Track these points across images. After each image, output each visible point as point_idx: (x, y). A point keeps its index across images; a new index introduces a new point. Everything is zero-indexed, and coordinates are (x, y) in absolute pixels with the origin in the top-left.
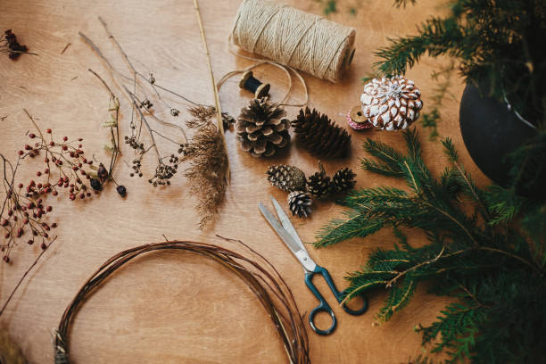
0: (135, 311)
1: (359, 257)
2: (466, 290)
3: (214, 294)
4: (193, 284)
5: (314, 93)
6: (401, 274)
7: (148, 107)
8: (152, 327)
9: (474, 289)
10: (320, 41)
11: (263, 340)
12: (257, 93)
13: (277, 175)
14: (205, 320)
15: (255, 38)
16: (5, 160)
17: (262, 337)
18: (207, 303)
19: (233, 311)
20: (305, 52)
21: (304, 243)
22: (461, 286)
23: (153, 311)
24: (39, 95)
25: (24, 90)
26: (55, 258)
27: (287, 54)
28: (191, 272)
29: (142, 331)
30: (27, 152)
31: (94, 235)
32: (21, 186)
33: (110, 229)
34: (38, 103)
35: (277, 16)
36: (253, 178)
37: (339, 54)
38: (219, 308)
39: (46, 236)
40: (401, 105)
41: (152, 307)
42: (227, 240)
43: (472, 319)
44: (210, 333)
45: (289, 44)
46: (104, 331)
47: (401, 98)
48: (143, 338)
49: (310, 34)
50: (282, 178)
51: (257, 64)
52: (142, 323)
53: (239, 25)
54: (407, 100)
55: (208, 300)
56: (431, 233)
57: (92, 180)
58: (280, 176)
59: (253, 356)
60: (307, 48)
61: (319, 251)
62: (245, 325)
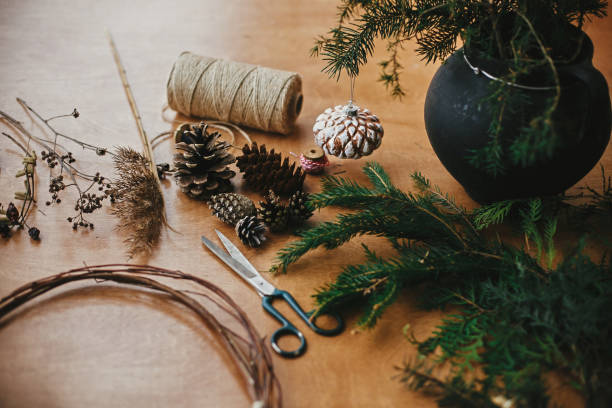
2: (462, 298)
6: (380, 281)
7: (70, 162)
9: (473, 296)
10: (263, 80)
15: (192, 87)
18: (139, 334)
20: (248, 93)
21: (259, 272)
22: (456, 295)
27: (228, 99)
37: (285, 90)
40: (359, 124)
43: (476, 326)
45: (230, 87)
47: (358, 118)
49: (252, 76)
53: (174, 76)
54: (365, 121)
55: (139, 331)
58: (225, 201)
60: (250, 89)
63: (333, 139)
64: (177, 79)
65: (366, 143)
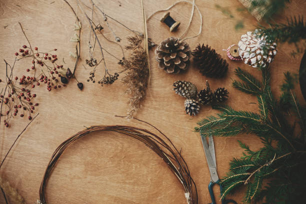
0: (85, 165)
1: (224, 144)
3: (134, 159)
4: (121, 151)
6: (252, 174)
7: (100, 30)
8: (96, 176)
11: (161, 190)
12: (171, 29)
13: (180, 89)
14: (128, 174)
16: (7, 64)
17: (161, 188)
18: (130, 164)
19: (145, 171)
23: (96, 166)
24: (29, 12)
25: (19, 7)
26: (37, 126)
28: (121, 143)
29: (89, 178)
30: (21, 54)
31: (62, 113)
32: (17, 79)
33: (72, 110)
34: (28, 18)
36: (163, 85)
38: (136, 167)
39: (32, 112)
41: (95, 163)
44: (130, 183)
46: (66, 176)
48: (89, 183)
50: (183, 91)
52: (89, 173)
54: (268, 51)
55: (130, 162)
57: (62, 78)
58: (182, 89)
59: (154, 199)
62: (151, 180)
63: (247, 60)
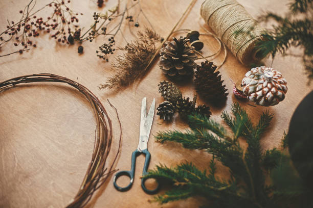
5: (228, 65)
8: (32, 121)
12: (192, 43)
14: (62, 136)
15: (211, 13)
18: (71, 128)
27: (223, 29)
32: (35, 17)
35: (231, 6)
37: (251, 42)
40: (266, 86)
42: (111, 105)
44: (57, 144)
45: (227, 23)
46: (8, 107)
47: (270, 82)
49: (242, 23)
50: (165, 89)
51: (207, 33)
54: (273, 86)
56: (234, 179)
57: (70, 35)
61: (157, 144)
62: (79, 153)
64: (206, 4)
65: (263, 100)
